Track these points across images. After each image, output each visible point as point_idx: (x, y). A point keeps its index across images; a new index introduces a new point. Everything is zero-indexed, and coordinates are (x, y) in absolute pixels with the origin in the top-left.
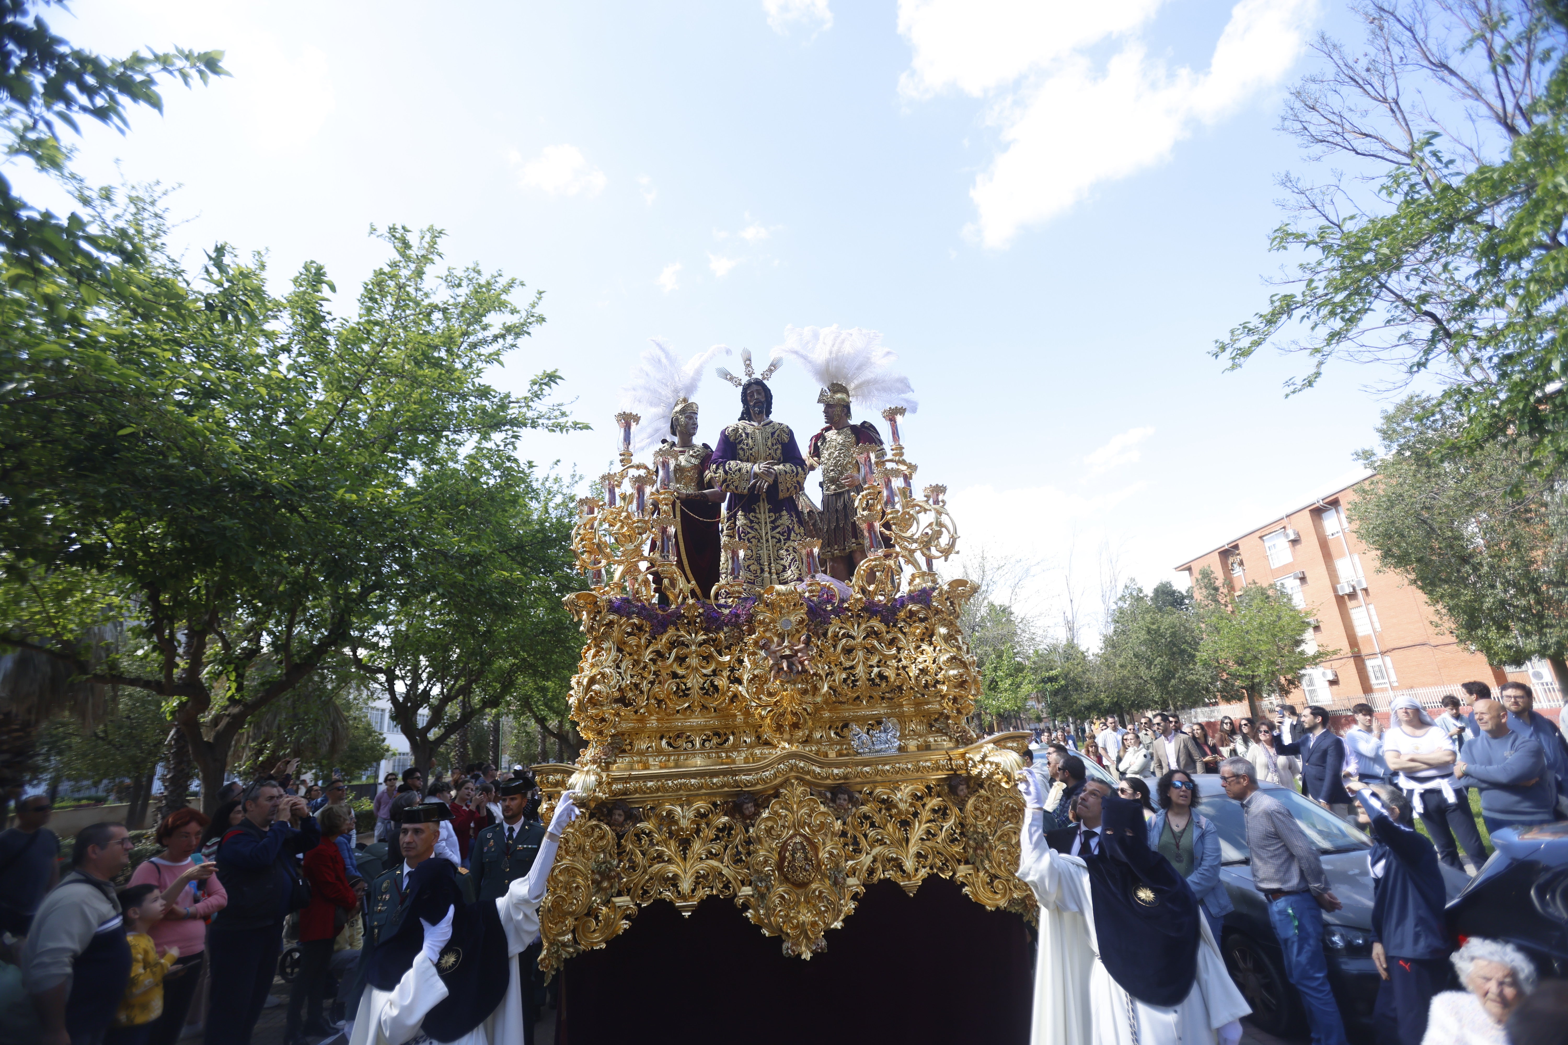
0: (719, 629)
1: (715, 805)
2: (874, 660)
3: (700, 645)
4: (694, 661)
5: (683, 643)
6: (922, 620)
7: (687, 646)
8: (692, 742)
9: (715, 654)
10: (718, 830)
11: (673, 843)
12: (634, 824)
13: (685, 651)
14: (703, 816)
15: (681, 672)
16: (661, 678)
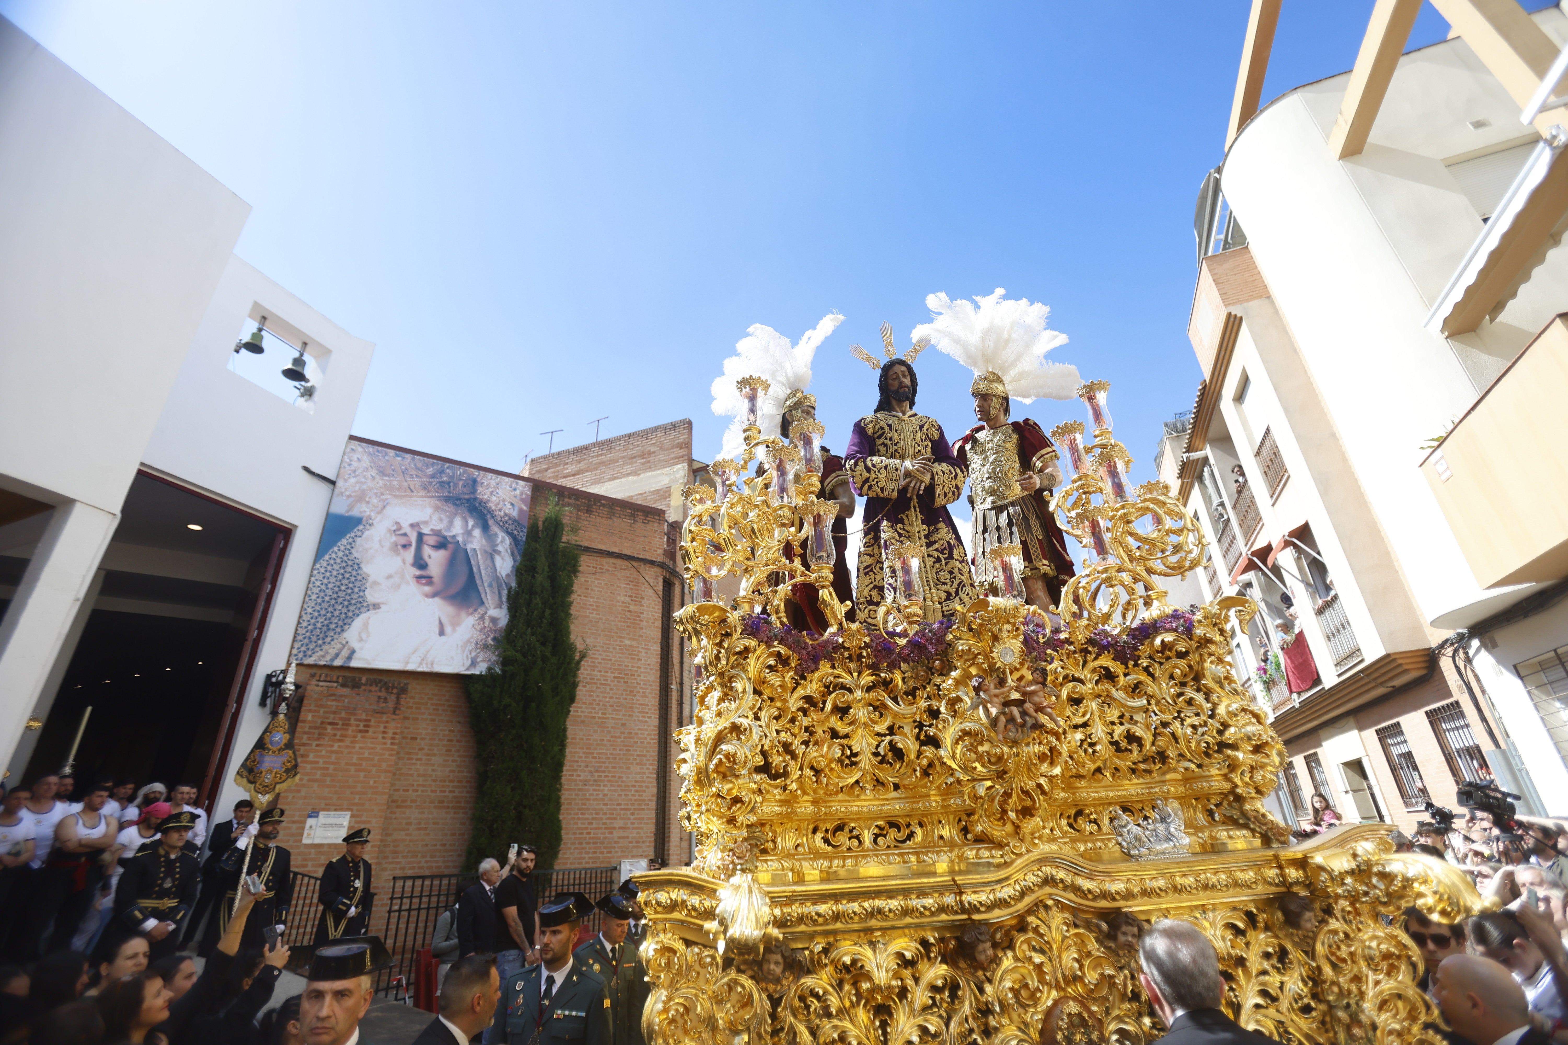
0: (892, 666)
1: (924, 943)
2: (1113, 714)
3: (869, 689)
4: (861, 713)
5: (843, 687)
6: (1181, 655)
7: (850, 691)
8: (857, 838)
9: (890, 703)
10: (934, 989)
11: (862, 1015)
12: (798, 978)
13: (849, 697)
14: (906, 963)
15: (841, 728)
16: (817, 736)
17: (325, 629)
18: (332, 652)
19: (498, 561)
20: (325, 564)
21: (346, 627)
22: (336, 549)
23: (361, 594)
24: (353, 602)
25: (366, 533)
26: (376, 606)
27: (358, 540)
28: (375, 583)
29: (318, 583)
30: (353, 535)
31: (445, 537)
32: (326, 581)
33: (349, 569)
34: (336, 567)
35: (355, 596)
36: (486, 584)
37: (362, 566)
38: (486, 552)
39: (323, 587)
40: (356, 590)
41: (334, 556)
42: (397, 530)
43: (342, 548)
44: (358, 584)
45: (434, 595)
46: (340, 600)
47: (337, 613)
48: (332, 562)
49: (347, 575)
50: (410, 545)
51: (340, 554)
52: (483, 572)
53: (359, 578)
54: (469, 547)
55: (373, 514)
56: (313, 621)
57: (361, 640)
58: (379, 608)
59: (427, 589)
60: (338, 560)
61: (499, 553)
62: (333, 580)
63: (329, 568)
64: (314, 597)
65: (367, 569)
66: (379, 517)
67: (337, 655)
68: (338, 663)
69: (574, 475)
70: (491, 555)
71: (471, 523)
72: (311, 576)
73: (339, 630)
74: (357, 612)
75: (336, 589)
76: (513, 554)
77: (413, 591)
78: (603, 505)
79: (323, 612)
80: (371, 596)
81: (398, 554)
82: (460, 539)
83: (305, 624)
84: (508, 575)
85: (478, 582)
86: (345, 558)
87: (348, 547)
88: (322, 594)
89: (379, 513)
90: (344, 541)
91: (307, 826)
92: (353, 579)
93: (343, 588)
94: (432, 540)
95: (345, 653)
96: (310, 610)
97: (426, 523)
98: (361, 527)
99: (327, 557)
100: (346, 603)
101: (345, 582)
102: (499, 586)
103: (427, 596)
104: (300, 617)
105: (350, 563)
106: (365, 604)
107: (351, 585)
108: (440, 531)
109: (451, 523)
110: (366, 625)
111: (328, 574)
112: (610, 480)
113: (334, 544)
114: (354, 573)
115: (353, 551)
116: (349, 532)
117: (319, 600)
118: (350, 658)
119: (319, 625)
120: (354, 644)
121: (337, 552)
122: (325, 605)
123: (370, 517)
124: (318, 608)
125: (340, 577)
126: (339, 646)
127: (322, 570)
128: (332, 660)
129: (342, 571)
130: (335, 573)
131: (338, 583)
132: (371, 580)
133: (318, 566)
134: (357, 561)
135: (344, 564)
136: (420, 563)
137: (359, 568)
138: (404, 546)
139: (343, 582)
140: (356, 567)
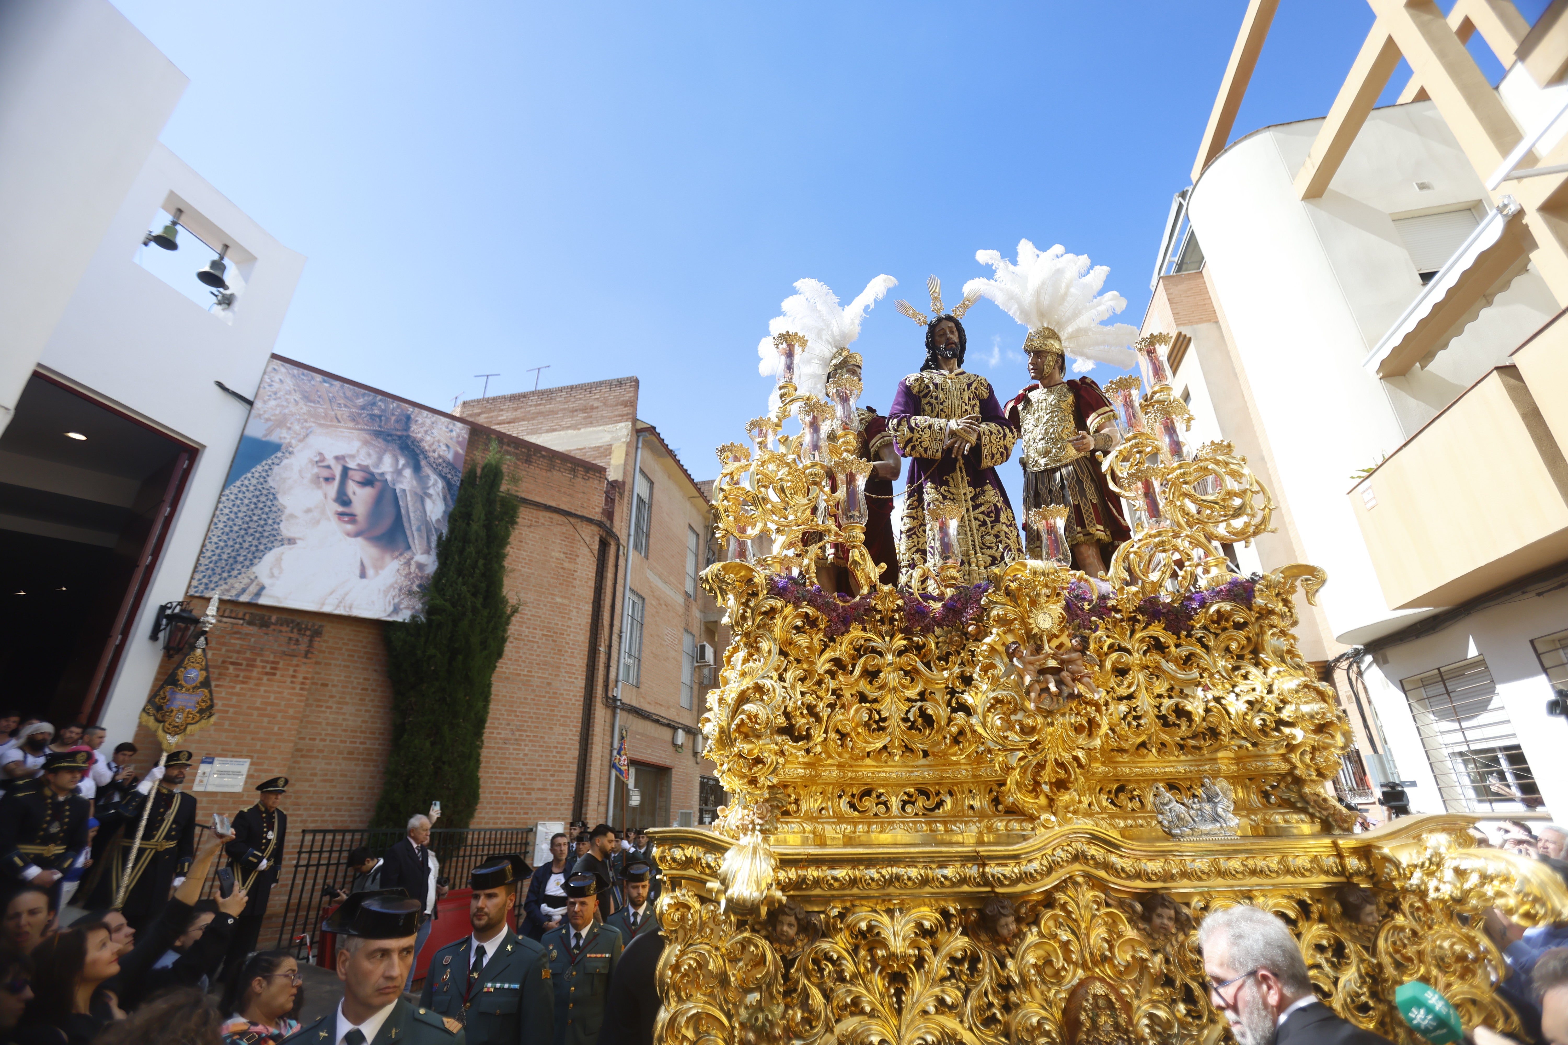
18: (238, 586)
19: (429, 504)
20: (235, 490)
21: (256, 561)
22: (249, 475)
23: (276, 526)
24: (266, 534)
25: (285, 461)
26: (293, 540)
27: (276, 468)
28: (293, 516)
29: (226, 511)
30: (270, 462)
31: (372, 474)
32: (235, 509)
33: (263, 499)
34: (248, 495)
35: (268, 528)
36: (413, 529)
37: (279, 496)
38: (416, 494)
39: (232, 516)
40: (270, 521)
41: (246, 482)
42: (319, 461)
43: (256, 475)
44: (272, 515)
45: (358, 535)
46: (251, 531)
47: (246, 545)
48: (244, 489)
49: (261, 505)
50: (333, 479)
51: (254, 481)
52: (412, 515)
53: (274, 508)
54: (398, 487)
55: (293, 441)
56: (218, 551)
57: (272, 576)
58: (295, 543)
59: (350, 527)
60: (251, 488)
61: (430, 496)
62: (244, 509)
63: (240, 495)
64: (220, 525)
65: (283, 499)
66: (301, 444)
67: (244, 591)
68: (244, 599)
69: (509, 423)
70: (422, 497)
71: (401, 461)
72: (219, 501)
73: (247, 563)
74: (270, 545)
75: (248, 519)
76: (445, 499)
77: (334, 529)
78: (543, 457)
79: (230, 543)
80: (287, 529)
81: (319, 488)
82: (388, 477)
83: (208, 554)
84: (438, 521)
85: (406, 525)
86: (259, 487)
87: (264, 474)
88: (231, 523)
89: (300, 441)
90: (259, 468)
92: (267, 509)
93: (255, 518)
94: (358, 476)
95: (253, 589)
96: (215, 539)
97: (352, 456)
98: (279, 454)
99: (238, 483)
100: (258, 535)
101: (258, 512)
102: (429, 531)
103: (349, 535)
104: (203, 546)
105: (265, 492)
106: (280, 537)
107: (265, 516)
108: (367, 466)
109: (380, 459)
110: (280, 559)
111: (238, 502)
112: (548, 431)
113: (247, 470)
114: (269, 503)
115: (269, 479)
116: (265, 459)
117: (227, 530)
118: (259, 595)
119: (225, 556)
120: (264, 580)
121: (250, 479)
122: (234, 535)
123: (289, 444)
124: (224, 537)
125: (252, 506)
126: (246, 581)
127: (232, 497)
128: (238, 595)
129: (255, 500)
130: (246, 501)
131: (250, 513)
132: (288, 511)
133: (227, 492)
134: (272, 491)
135: (258, 493)
136: (343, 499)
137: (275, 498)
138: (327, 480)
139: (256, 512)
140: (271, 497)
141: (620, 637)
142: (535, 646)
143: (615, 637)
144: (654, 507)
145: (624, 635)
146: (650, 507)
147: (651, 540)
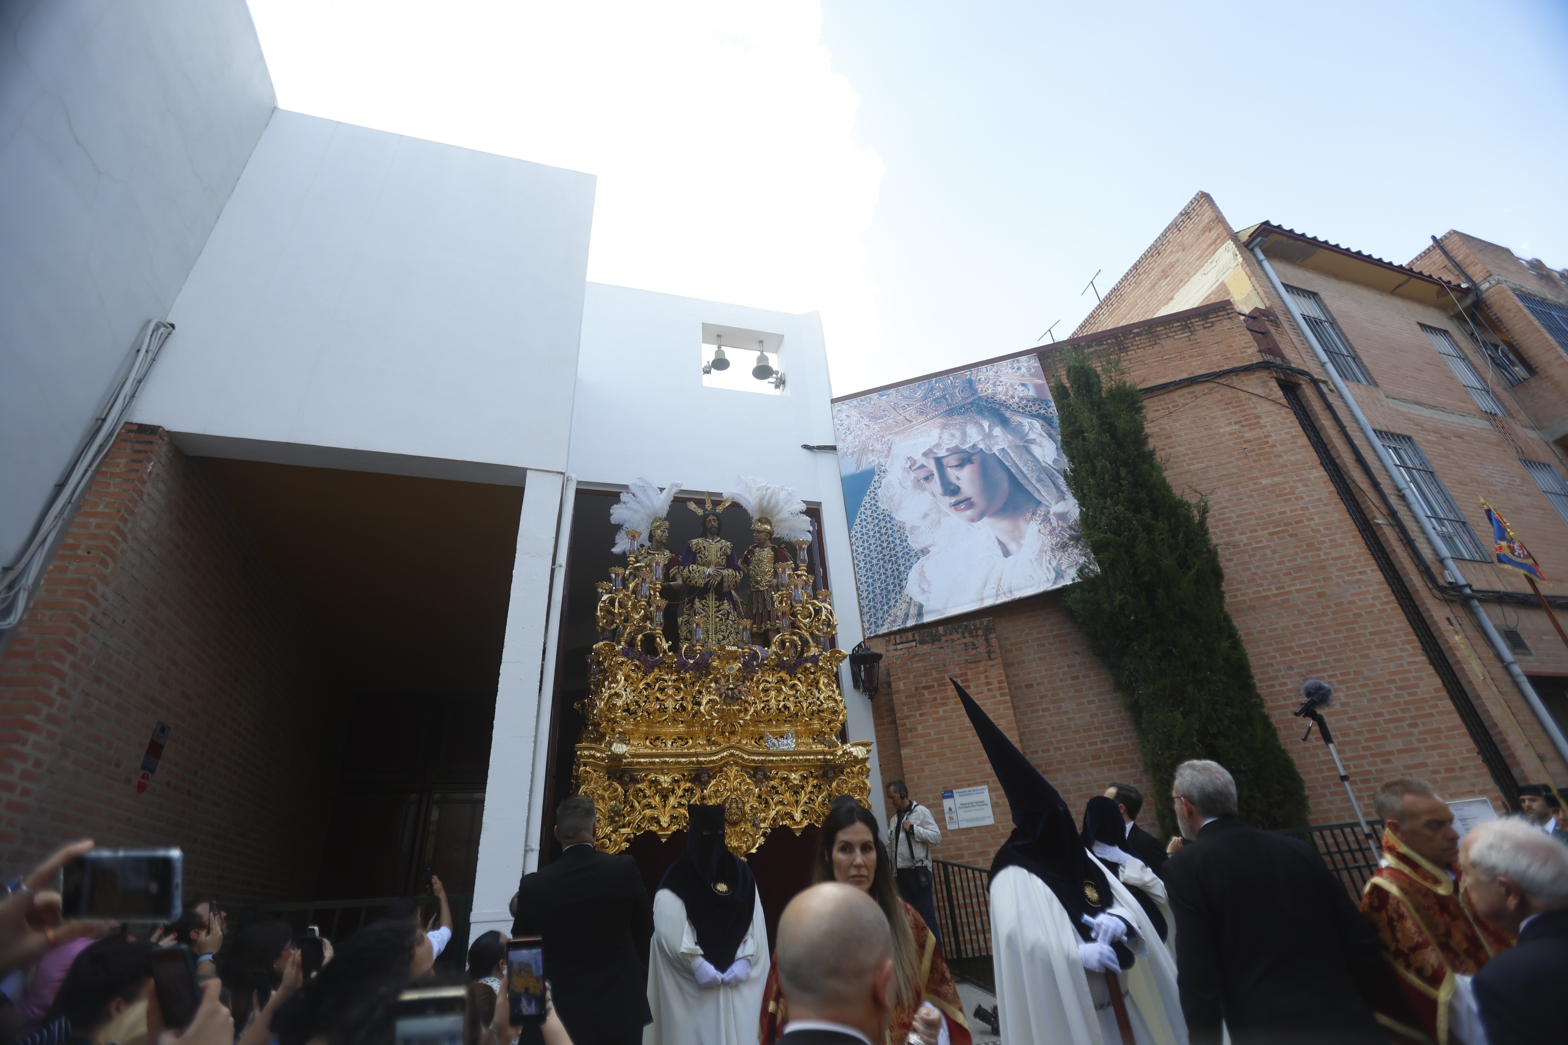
17: (884, 592)
18: (901, 614)
19: (1036, 450)
20: (858, 528)
21: (904, 583)
22: (862, 509)
23: (905, 544)
24: (900, 555)
25: (884, 481)
26: (925, 552)
27: (879, 491)
28: (914, 528)
29: (860, 550)
30: (872, 489)
31: (964, 451)
32: (866, 545)
33: (882, 524)
34: (870, 527)
35: (899, 549)
36: (1034, 481)
37: (893, 515)
38: (1017, 447)
39: (867, 552)
40: (898, 542)
41: (863, 517)
42: (912, 465)
43: (868, 506)
44: (897, 535)
45: (981, 516)
46: (887, 558)
47: (889, 573)
48: (864, 523)
49: (883, 531)
50: (933, 475)
51: (869, 512)
52: (1024, 469)
53: (895, 528)
54: (996, 450)
55: (882, 460)
56: (870, 589)
57: (924, 591)
58: (928, 552)
59: (969, 513)
60: (870, 520)
61: (1033, 441)
62: (872, 541)
63: (864, 530)
64: (862, 565)
65: (900, 516)
66: (889, 460)
67: (907, 616)
68: (910, 623)
70: (1025, 446)
71: (986, 424)
72: (851, 545)
73: (897, 589)
74: (908, 564)
75: (879, 549)
76: (1050, 436)
77: (957, 520)
79: (876, 577)
80: (916, 543)
81: (924, 490)
82: (981, 446)
83: (865, 595)
84: (1055, 461)
85: (1023, 482)
86: (875, 515)
87: (873, 502)
88: (868, 559)
89: (887, 456)
90: (867, 498)
91: (946, 810)
92: (890, 532)
93: (885, 545)
94: (952, 461)
95: (913, 611)
96: (863, 579)
97: (938, 445)
98: (876, 478)
99: (858, 521)
100: (894, 559)
101: (884, 538)
102: (1051, 477)
103: (973, 520)
104: (858, 589)
105: (881, 517)
106: (913, 553)
107: (891, 539)
108: (956, 447)
109: (964, 434)
110: (922, 574)
111: (865, 537)
113: (859, 505)
114: (889, 525)
115: (879, 504)
116: (868, 488)
117: (868, 566)
118: (920, 614)
119: (878, 591)
120: (918, 598)
121: (864, 512)
122: (876, 569)
123: (880, 465)
124: (870, 574)
125: (878, 535)
126: (904, 606)
127: (859, 535)
128: (904, 622)
129: (877, 529)
130: (871, 533)
131: (878, 542)
132: (908, 526)
133: (853, 533)
134: (886, 513)
135: (876, 521)
136: (951, 489)
137: (891, 518)
138: (927, 479)
139: (882, 539)
140: (888, 519)
141: (1403, 498)
142: (1268, 552)
143: (1393, 500)
144: (1341, 322)
145: (1407, 492)
146: (1333, 323)
147: (1366, 361)
